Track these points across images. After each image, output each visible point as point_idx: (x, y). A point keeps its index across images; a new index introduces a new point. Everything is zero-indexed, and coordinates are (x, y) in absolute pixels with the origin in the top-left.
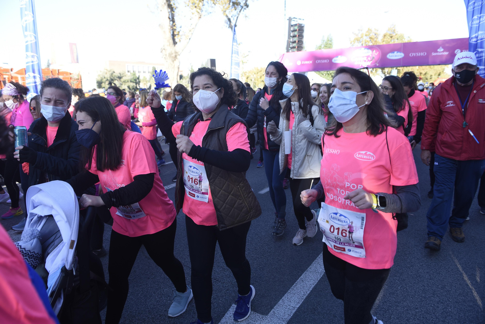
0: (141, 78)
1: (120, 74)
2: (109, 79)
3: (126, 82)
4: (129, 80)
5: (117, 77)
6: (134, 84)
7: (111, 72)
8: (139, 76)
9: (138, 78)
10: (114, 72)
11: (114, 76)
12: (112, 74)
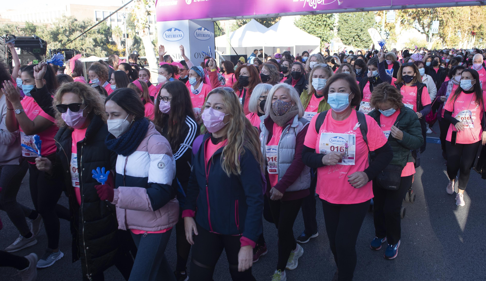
0: (113, 28)
1: (84, 23)
2: (68, 29)
3: (93, 34)
4: (96, 31)
5: (80, 26)
6: (103, 36)
7: (71, 20)
8: (111, 26)
9: (109, 29)
10: (76, 20)
11: (75, 26)
12: (73, 22)
